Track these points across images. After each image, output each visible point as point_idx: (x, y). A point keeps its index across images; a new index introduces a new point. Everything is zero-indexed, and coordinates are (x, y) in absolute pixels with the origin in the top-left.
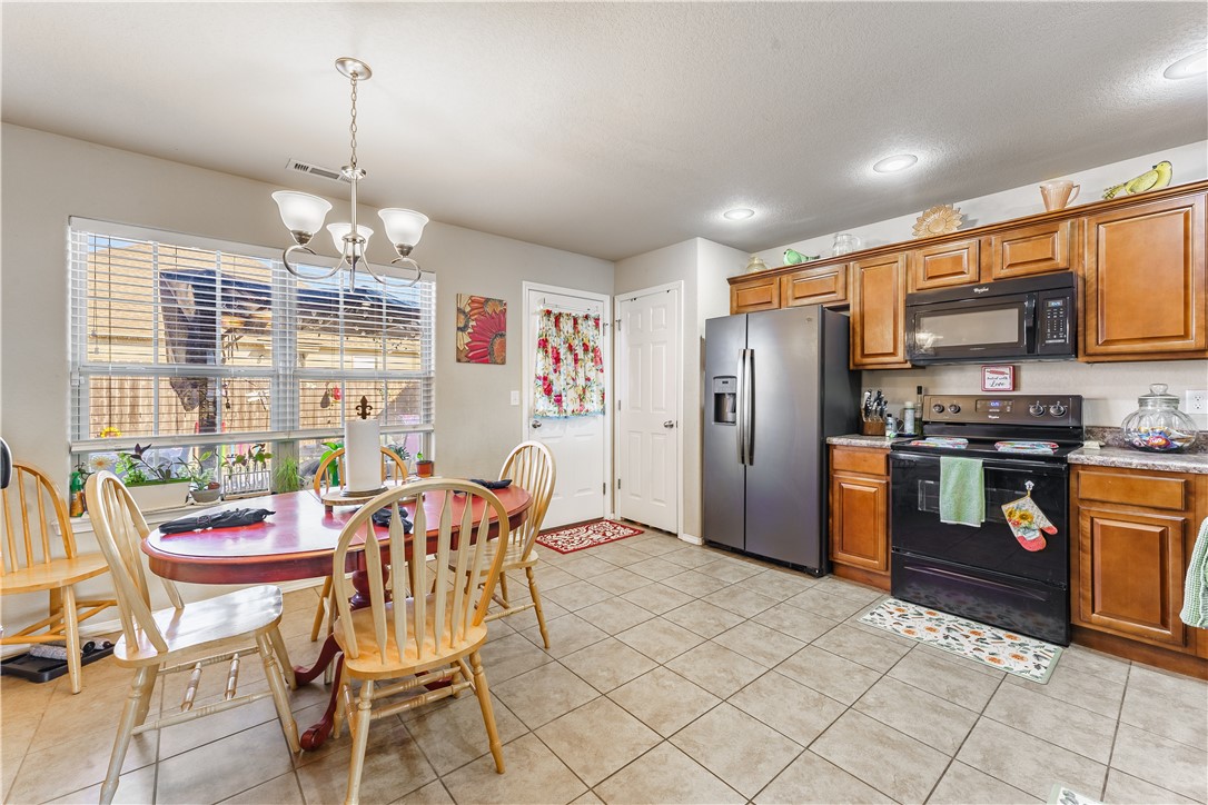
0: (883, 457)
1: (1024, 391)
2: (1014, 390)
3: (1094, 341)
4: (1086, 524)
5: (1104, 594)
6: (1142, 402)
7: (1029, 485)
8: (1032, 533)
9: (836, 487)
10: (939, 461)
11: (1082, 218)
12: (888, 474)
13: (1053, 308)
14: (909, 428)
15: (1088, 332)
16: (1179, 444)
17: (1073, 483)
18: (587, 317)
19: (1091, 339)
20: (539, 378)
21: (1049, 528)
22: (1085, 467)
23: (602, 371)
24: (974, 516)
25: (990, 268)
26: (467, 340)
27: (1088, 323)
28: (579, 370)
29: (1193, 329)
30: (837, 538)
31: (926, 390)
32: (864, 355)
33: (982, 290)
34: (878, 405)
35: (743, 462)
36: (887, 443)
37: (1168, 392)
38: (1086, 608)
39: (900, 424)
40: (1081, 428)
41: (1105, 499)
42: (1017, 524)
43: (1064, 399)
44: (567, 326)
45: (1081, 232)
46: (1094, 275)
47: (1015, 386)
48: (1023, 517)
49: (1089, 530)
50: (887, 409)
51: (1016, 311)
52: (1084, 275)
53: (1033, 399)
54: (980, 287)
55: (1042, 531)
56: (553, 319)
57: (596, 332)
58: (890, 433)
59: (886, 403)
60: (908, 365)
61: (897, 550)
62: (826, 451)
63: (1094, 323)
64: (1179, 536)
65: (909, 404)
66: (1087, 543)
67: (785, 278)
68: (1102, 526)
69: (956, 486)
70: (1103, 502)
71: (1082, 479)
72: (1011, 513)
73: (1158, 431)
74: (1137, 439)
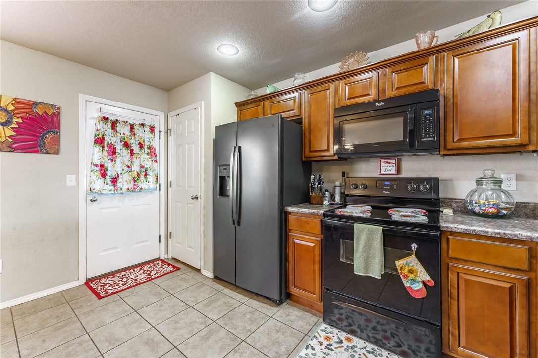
0: (318, 221)
1: (405, 174)
2: (398, 174)
3: (451, 139)
4: (453, 277)
5: (467, 333)
6: (479, 182)
7: (414, 246)
8: (416, 285)
9: (291, 243)
10: (353, 227)
11: (443, 54)
12: (322, 234)
13: (426, 115)
14: (338, 198)
15: (447, 133)
16: (505, 212)
17: (444, 245)
18: (143, 125)
19: (449, 138)
20: (96, 165)
21: (429, 281)
22: (453, 233)
23: (156, 161)
24: (376, 271)
25: (384, 91)
26: (10, 133)
27: (447, 127)
28: (135, 160)
29: (519, 130)
30: (291, 277)
31: (348, 174)
32: (310, 151)
33: (381, 104)
34: (319, 184)
35: (234, 224)
36: (321, 212)
37: (495, 176)
38: (453, 342)
39: (332, 196)
40: (439, 199)
41: (468, 259)
42: (406, 277)
43: (428, 180)
44: (124, 130)
45: (442, 64)
46: (451, 92)
47: (399, 171)
48: (411, 271)
49: (456, 283)
50: (324, 186)
51: (401, 119)
52: (444, 93)
53: (409, 180)
54: (379, 102)
55: (423, 283)
56: (110, 124)
57: (151, 135)
58: (326, 203)
59: (323, 183)
60: (336, 158)
61: (328, 289)
62: (284, 216)
63: (452, 127)
64: (524, 291)
65: (338, 183)
66: (455, 292)
67: (267, 103)
68: (466, 280)
69: (365, 246)
70: (466, 261)
71: (451, 244)
72: (402, 268)
73: (492, 203)
74: (477, 208)
